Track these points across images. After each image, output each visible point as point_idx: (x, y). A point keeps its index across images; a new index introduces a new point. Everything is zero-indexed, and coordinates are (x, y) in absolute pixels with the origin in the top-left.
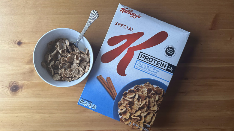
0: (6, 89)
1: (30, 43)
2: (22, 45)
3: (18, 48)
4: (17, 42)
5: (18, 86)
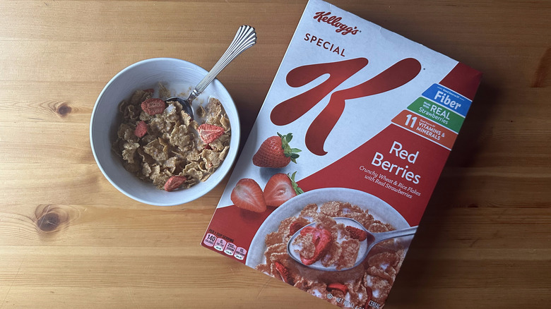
2: (70, 114)
3: (59, 123)
4: (57, 106)
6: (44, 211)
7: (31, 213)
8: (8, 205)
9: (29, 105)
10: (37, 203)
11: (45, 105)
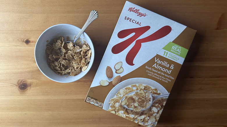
0: (14, 87)
4: (25, 40)
6: (21, 82)
7: (16, 83)
8: (7, 80)
9: (13, 40)
10: (18, 79)
11: (19, 40)
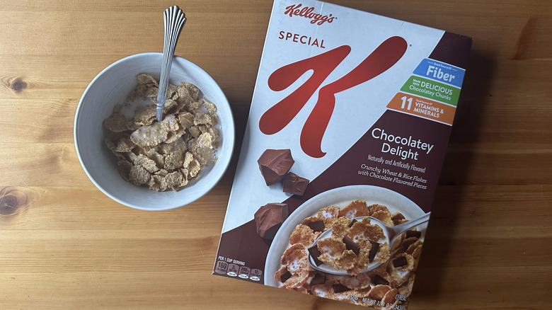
1: (46, 86)
5: (16, 198)
